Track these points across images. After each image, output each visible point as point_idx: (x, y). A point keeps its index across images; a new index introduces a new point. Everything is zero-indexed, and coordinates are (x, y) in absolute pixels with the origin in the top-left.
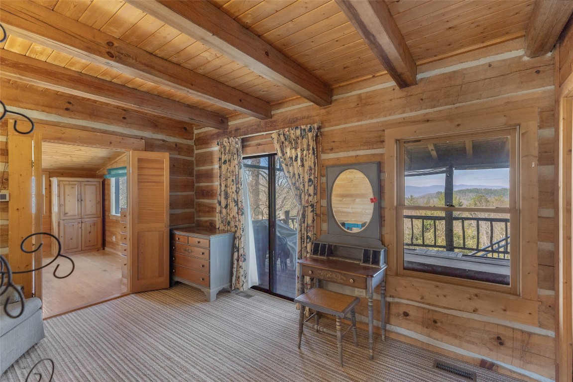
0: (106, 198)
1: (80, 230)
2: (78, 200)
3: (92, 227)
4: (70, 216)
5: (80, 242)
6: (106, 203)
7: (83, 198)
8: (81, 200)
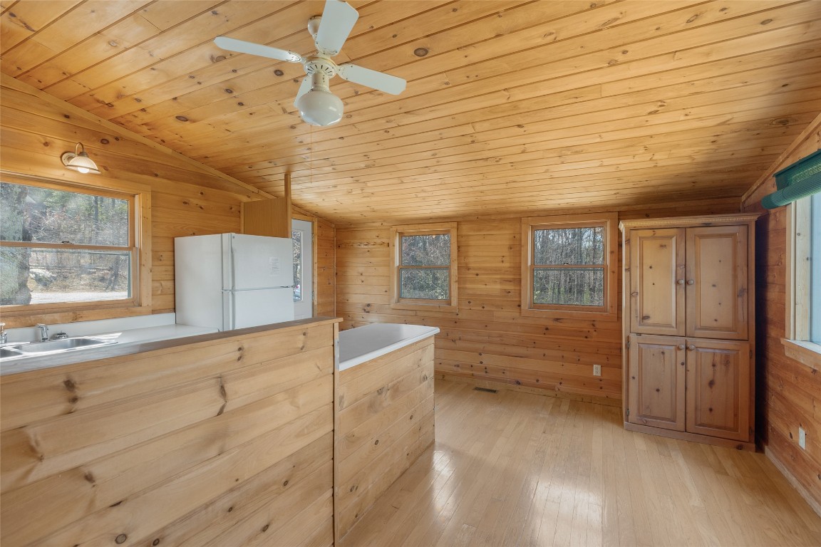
0: (770, 279)
1: (681, 369)
2: (677, 283)
3: (718, 367)
4: (654, 325)
5: (681, 406)
6: (772, 294)
7: (691, 276)
8: (687, 283)
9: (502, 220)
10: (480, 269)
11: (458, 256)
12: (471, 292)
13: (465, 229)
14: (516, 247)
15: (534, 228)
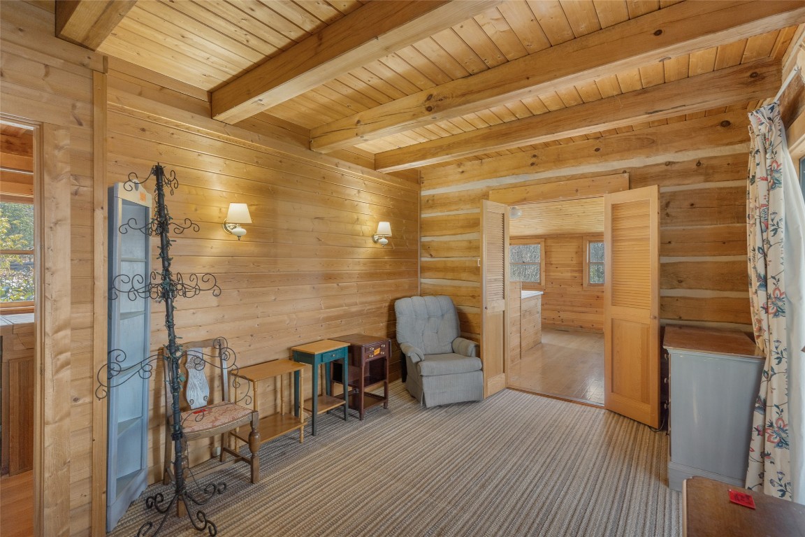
9: (571, 238)
10: (559, 264)
11: (546, 257)
12: (553, 277)
13: (549, 242)
14: (580, 252)
15: (590, 242)
